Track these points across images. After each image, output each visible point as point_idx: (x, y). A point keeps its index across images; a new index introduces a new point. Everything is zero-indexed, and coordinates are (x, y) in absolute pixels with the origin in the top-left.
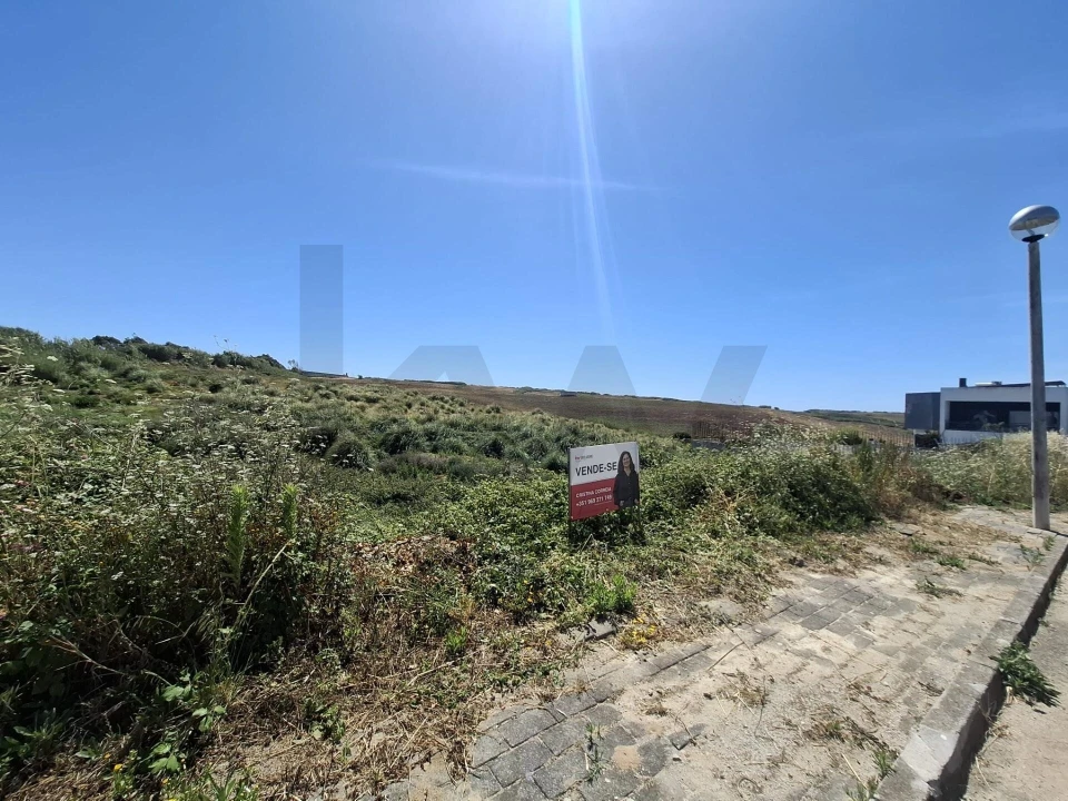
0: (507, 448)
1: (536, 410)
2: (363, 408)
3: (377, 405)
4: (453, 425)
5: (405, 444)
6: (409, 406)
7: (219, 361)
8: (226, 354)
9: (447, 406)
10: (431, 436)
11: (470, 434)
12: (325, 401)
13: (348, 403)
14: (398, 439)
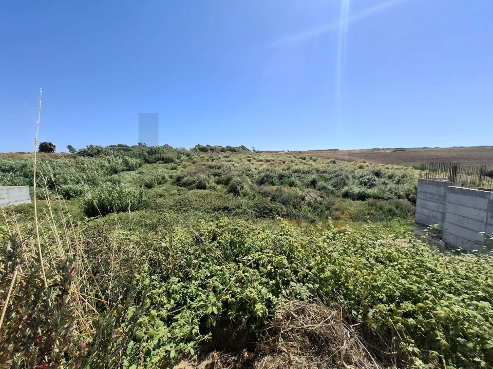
0: (321, 183)
1: (362, 160)
2: (261, 165)
3: (269, 163)
4: (296, 171)
5: (266, 182)
6: (284, 162)
7: (223, 150)
8: (227, 147)
9: (304, 161)
10: (281, 177)
11: (304, 176)
12: (247, 163)
13: (257, 163)
14: (263, 178)
